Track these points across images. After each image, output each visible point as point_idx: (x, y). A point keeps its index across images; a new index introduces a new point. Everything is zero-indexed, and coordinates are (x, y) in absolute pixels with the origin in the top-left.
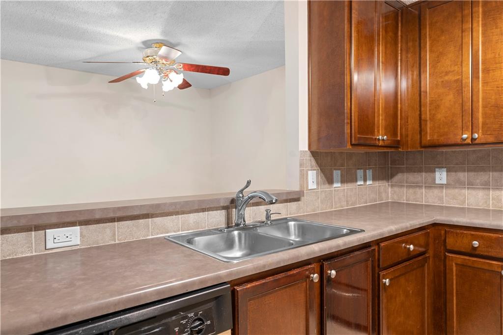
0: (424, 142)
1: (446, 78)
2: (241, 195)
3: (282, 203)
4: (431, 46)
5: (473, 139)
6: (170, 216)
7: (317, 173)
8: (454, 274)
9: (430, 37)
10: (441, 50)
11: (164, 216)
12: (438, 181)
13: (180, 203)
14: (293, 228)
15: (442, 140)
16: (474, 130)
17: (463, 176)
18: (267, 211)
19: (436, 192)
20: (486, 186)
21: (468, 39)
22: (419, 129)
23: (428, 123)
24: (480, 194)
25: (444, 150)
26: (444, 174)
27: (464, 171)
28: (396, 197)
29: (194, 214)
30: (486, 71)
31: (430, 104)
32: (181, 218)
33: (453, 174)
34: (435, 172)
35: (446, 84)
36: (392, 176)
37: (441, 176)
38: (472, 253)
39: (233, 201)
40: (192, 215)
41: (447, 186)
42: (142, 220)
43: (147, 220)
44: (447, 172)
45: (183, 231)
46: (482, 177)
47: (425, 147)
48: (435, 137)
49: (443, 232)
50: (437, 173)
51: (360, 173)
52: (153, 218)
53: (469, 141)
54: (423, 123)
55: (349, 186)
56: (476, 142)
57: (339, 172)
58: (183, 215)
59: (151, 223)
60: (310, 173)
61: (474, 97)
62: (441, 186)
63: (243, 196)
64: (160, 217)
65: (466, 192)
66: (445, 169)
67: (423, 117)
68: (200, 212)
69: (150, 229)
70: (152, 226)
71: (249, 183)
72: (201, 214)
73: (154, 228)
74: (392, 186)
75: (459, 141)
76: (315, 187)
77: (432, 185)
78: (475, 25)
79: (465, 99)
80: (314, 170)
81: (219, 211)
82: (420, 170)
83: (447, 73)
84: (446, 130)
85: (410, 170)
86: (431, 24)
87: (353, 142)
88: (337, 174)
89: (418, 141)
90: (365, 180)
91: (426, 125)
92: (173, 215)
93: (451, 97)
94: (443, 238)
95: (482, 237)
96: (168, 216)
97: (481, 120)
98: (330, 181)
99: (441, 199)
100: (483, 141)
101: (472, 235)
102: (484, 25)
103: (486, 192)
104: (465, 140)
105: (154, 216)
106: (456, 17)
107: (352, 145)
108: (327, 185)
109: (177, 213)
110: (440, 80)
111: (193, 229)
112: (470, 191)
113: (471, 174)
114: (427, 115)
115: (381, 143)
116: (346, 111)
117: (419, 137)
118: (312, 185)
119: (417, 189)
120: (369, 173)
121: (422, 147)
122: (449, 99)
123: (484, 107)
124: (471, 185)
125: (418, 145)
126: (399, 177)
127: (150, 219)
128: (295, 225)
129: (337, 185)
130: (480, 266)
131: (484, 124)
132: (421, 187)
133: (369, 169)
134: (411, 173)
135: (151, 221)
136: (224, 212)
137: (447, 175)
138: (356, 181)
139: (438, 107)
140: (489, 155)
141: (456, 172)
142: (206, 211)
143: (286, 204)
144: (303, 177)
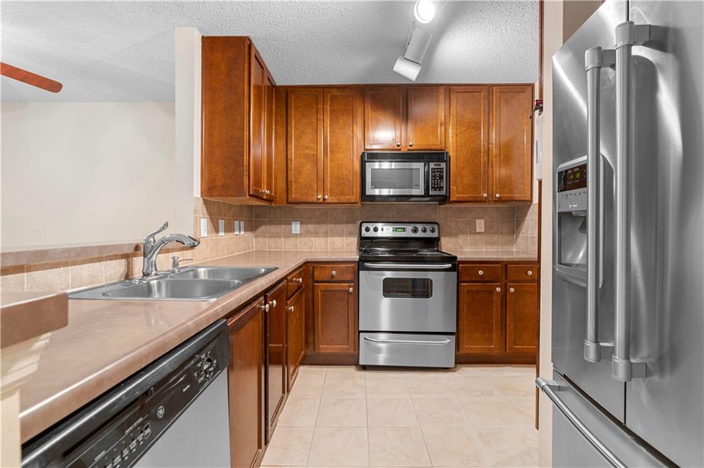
0: (290, 200)
1: (306, 151)
2: (152, 239)
3: (179, 251)
4: (296, 124)
5: (324, 199)
6: (56, 268)
7: (208, 221)
8: (320, 297)
9: (295, 117)
10: (303, 129)
11: (47, 269)
12: (294, 232)
13: (74, 249)
14: (203, 274)
15: (304, 199)
16: (325, 193)
17: (311, 227)
18: (173, 258)
19: (292, 240)
20: (326, 235)
21: (321, 127)
22: (285, 188)
23: (293, 184)
24: (322, 240)
25: (298, 207)
26: (298, 226)
27: (312, 224)
28: (259, 246)
29: (89, 265)
30: (332, 152)
31: (295, 170)
32: (72, 271)
33: (304, 226)
34: (291, 224)
35: (306, 156)
36: (256, 228)
37: (296, 228)
38: (332, 280)
39: (137, 248)
40: (85, 266)
41: (301, 235)
42: (12, 276)
43: (21, 274)
44: (301, 224)
45: (74, 288)
46: (324, 228)
47: (291, 203)
48: (298, 196)
49: (311, 268)
50: (293, 225)
51: (236, 223)
52: (30, 271)
53: (321, 201)
54: (289, 184)
55: (230, 235)
56: (326, 201)
57: (223, 221)
58: (74, 267)
59: (28, 280)
60: (202, 220)
61: (325, 170)
62: (296, 235)
63: (154, 241)
64: (42, 270)
65: (313, 239)
66: (299, 222)
67: (289, 179)
68: (96, 262)
69: (25, 288)
70: (28, 283)
71: (166, 225)
72: (97, 264)
73: (31, 286)
74: (256, 237)
75: (315, 200)
76: (206, 235)
77: (289, 235)
78: (325, 117)
79: (319, 169)
80: (205, 218)
81: (118, 261)
82: (280, 223)
83: (307, 148)
84: (306, 191)
85: (271, 223)
86: (295, 107)
87: (251, 193)
88: (221, 223)
89: (285, 198)
90: (240, 231)
91: (291, 186)
92: (60, 267)
93: (309, 166)
94: (311, 272)
95: (337, 268)
96: (52, 268)
97: (329, 186)
98: (217, 231)
99: (296, 246)
100: (330, 201)
101: (331, 267)
102: (331, 120)
103: (326, 239)
104: (319, 199)
105: (32, 269)
106: (313, 108)
107: (250, 195)
108: (215, 234)
109: (66, 264)
110: (302, 152)
111: (87, 285)
112: (316, 238)
113: (317, 226)
114: (292, 178)
115: (265, 197)
116: (245, 163)
117: (285, 195)
118: (204, 234)
119: (278, 239)
120: (242, 224)
121: (288, 203)
122: (308, 168)
123: (331, 177)
124: (316, 234)
125: (285, 201)
126: (262, 228)
127: (26, 274)
128: (204, 272)
129: (222, 234)
130: (336, 289)
131: (331, 189)
132: (280, 237)
133: (242, 220)
134: (273, 226)
135: (27, 276)
136: (123, 261)
137: (301, 227)
138: (234, 231)
139: (300, 173)
140: (327, 212)
141: (306, 224)
142: (103, 261)
143: (182, 252)
144: (197, 224)
